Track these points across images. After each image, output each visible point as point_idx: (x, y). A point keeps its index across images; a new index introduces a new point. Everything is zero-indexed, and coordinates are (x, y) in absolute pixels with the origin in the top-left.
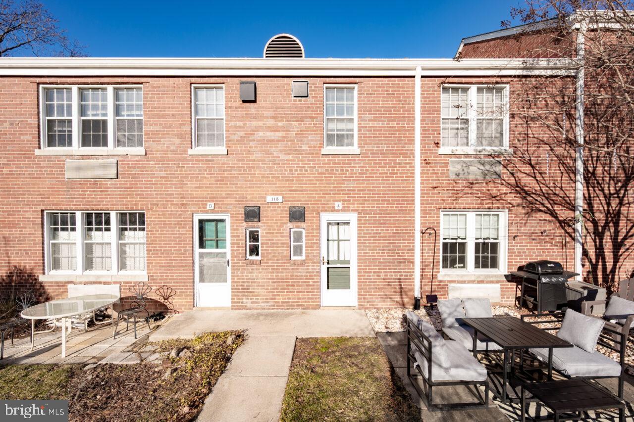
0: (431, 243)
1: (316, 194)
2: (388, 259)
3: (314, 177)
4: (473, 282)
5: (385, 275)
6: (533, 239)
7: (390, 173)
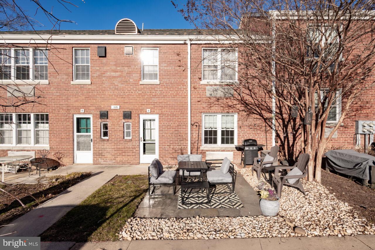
0: (197, 130)
1: (137, 105)
2: (174, 139)
3: (136, 96)
4: (219, 151)
5: (173, 147)
6: (251, 128)
7: (176, 94)
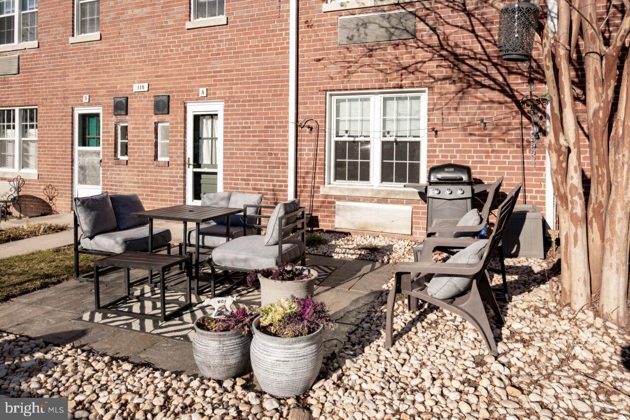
0: (312, 141)
1: (181, 79)
2: (258, 163)
3: (179, 58)
4: (370, 200)
5: (255, 185)
6: (471, 134)
7: (263, 46)
